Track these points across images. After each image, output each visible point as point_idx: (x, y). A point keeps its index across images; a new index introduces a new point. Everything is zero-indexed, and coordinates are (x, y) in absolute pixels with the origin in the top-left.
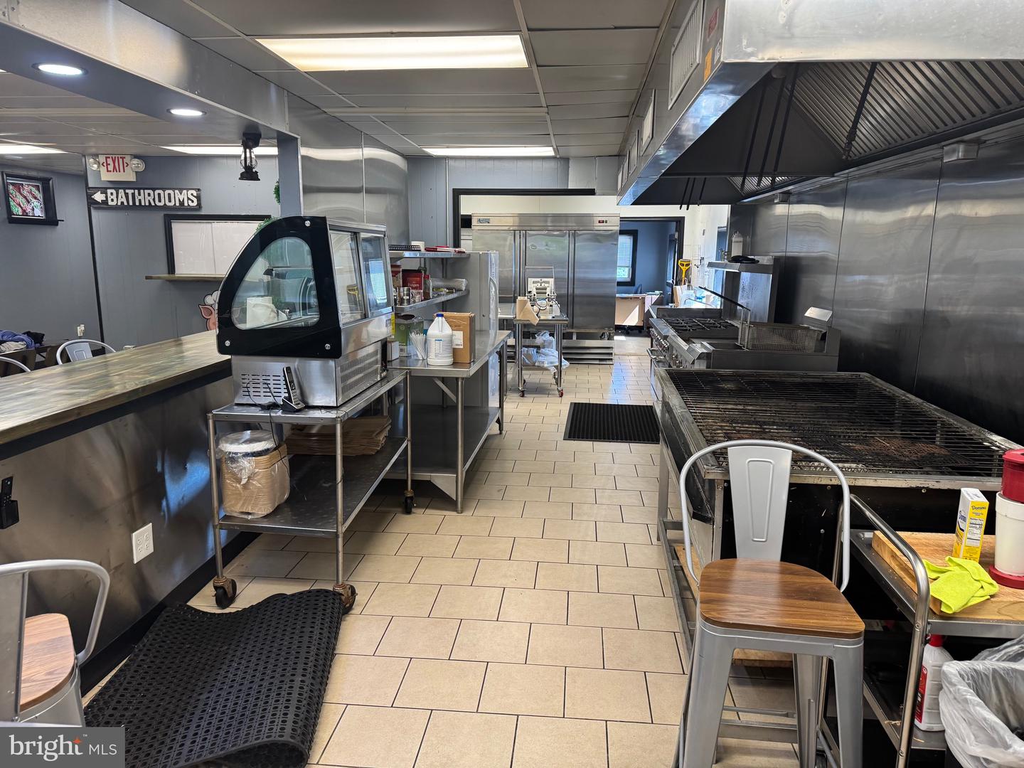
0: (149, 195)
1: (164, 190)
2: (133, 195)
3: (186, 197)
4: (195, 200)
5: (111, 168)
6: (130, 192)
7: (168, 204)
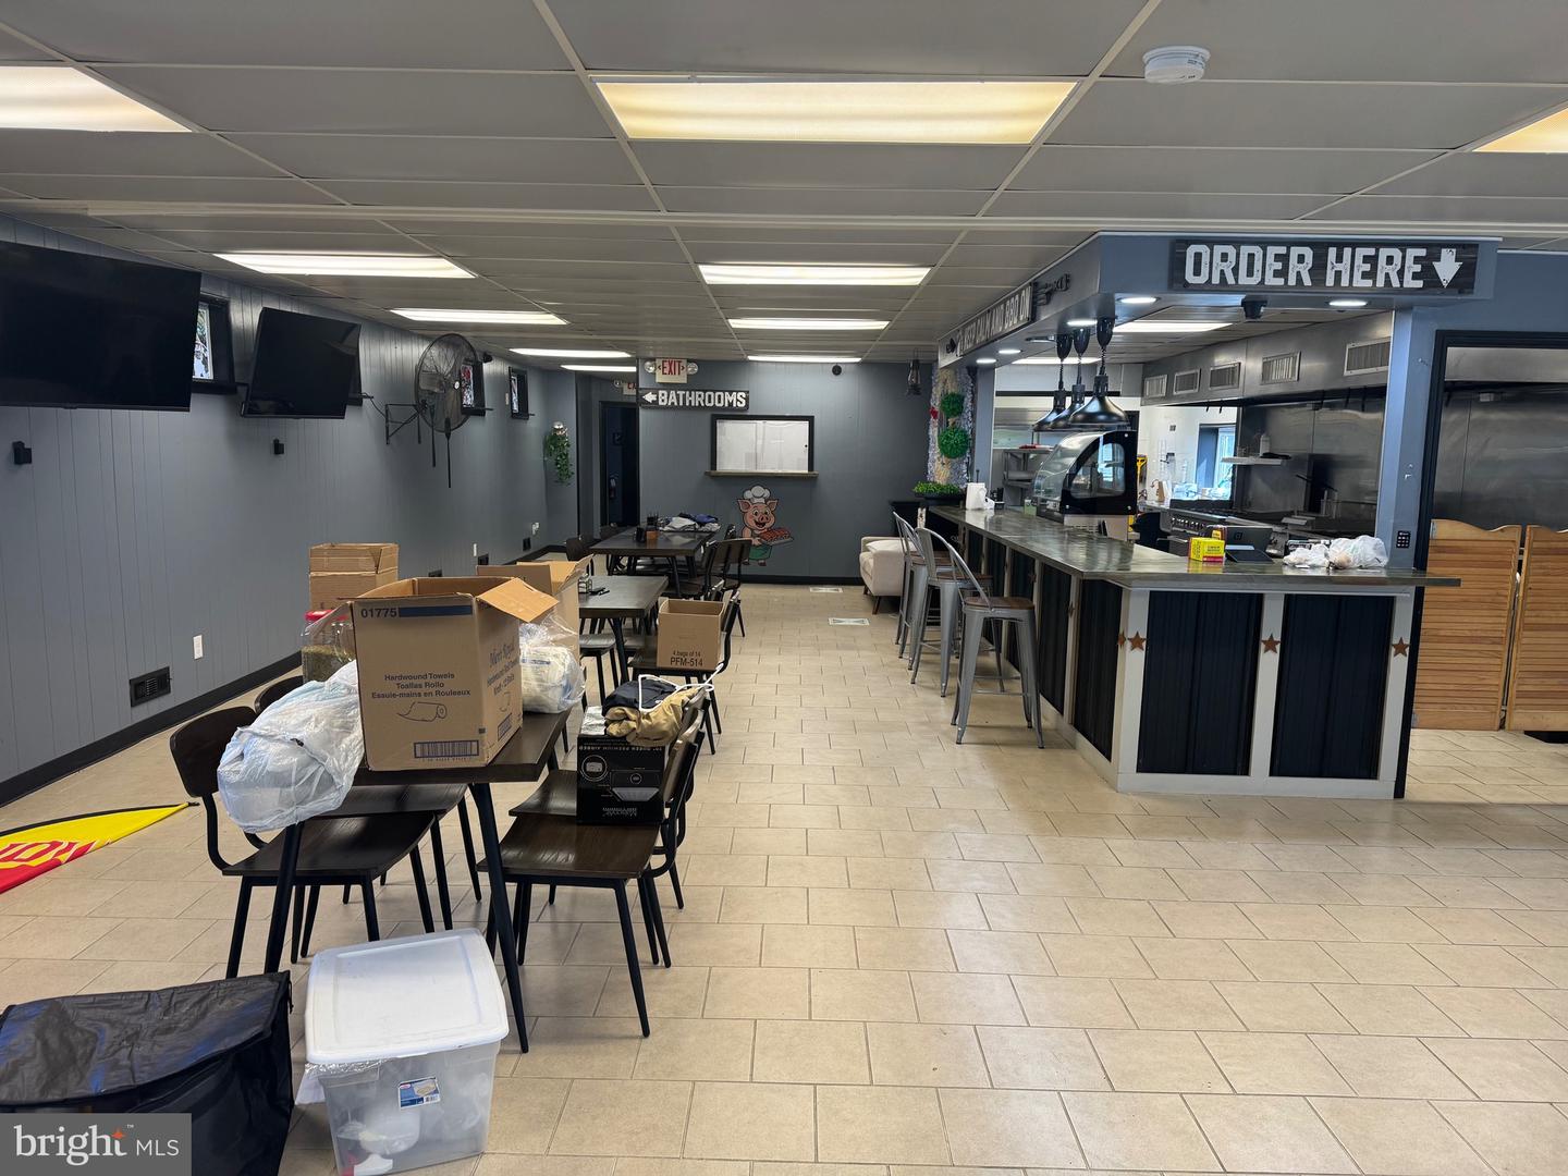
0: (700, 396)
1: (715, 392)
2: (684, 395)
3: (737, 399)
4: (744, 401)
5: (666, 371)
6: (681, 393)
7: (717, 405)
